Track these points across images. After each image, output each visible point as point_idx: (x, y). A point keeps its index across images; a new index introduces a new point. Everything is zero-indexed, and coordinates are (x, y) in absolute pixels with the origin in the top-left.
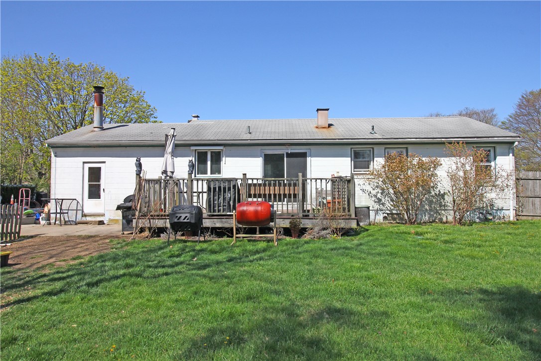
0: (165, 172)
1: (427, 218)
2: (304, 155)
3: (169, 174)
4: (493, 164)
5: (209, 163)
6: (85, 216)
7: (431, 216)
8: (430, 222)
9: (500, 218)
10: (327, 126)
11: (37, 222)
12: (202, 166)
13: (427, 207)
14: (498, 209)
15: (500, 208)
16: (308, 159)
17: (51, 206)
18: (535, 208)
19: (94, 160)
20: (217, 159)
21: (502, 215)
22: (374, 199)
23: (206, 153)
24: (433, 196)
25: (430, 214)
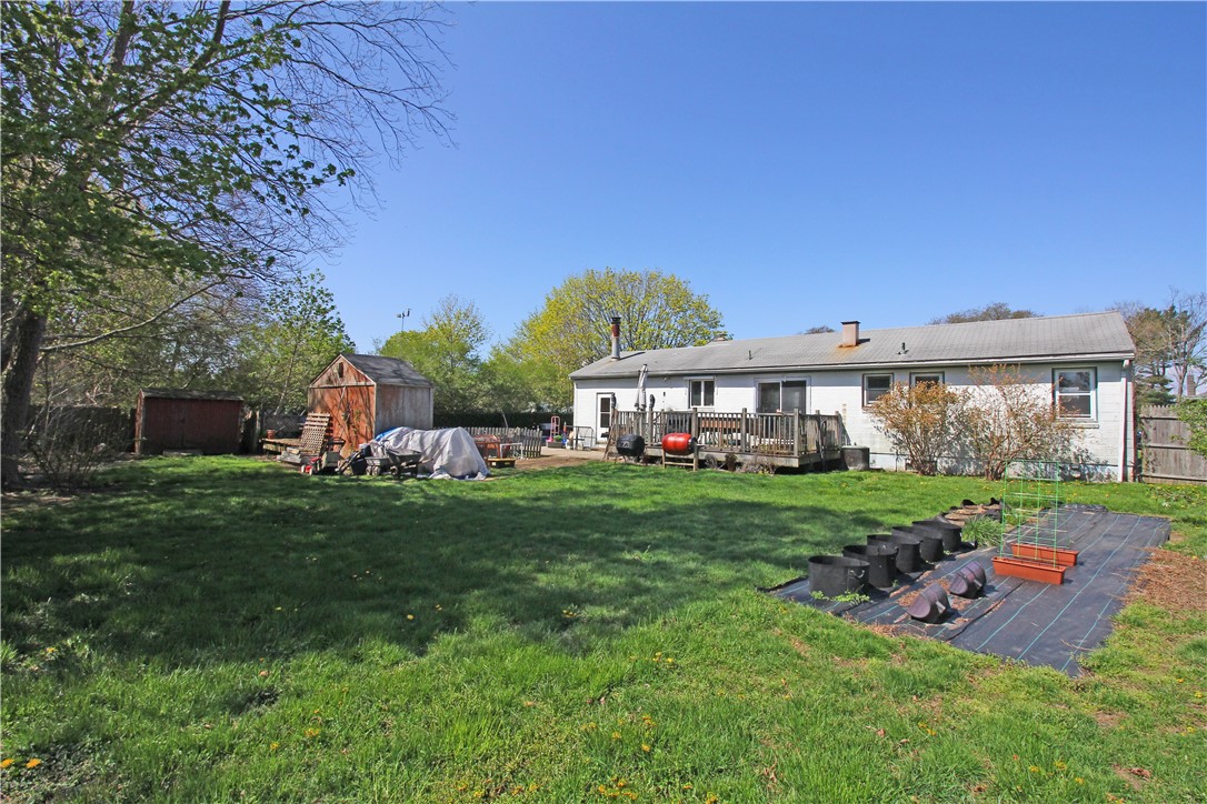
0: (637, 405)
1: (972, 469)
2: (802, 384)
3: (641, 407)
4: (1092, 394)
5: (702, 393)
6: (598, 443)
7: (979, 466)
8: (977, 476)
9: (1101, 477)
10: (854, 343)
11: (563, 447)
12: (695, 397)
13: (972, 454)
14: (1097, 464)
15: (1101, 462)
16: (808, 388)
17: (573, 435)
18: (1180, 467)
19: (606, 391)
20: (710, 388)
21: (1105, 474)
22: (892, 439)
23: (699, 383)
24: (982, 439)
25: (977, 464)
